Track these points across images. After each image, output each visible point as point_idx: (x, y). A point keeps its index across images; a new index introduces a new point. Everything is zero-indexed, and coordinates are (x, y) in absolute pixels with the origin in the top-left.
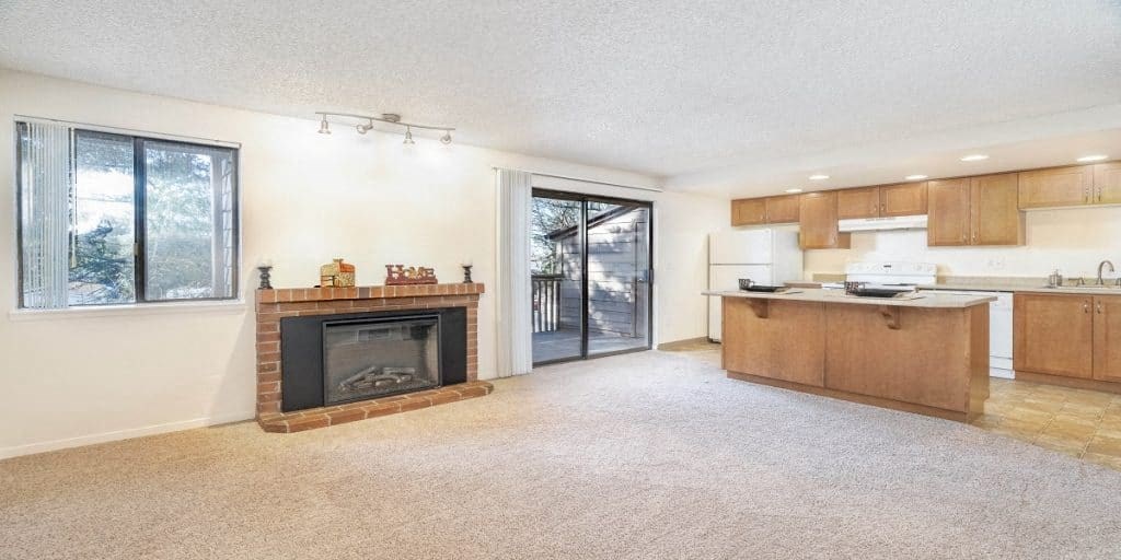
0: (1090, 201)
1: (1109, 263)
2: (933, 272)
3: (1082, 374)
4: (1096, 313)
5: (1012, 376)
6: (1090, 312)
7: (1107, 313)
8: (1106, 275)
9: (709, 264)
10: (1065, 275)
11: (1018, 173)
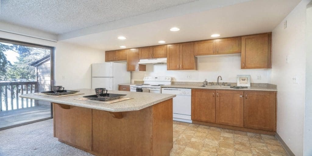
0: (215, 53)
1: (220, 76)
2: (170, 80)
3: (212, 122)
4: (216, 97)
5: (191, 122)
6: (215, 96)
7: (220, 97)
8: (220, 81)
9: (92, 77)
10: (209, 81)
11: (194, 42)
